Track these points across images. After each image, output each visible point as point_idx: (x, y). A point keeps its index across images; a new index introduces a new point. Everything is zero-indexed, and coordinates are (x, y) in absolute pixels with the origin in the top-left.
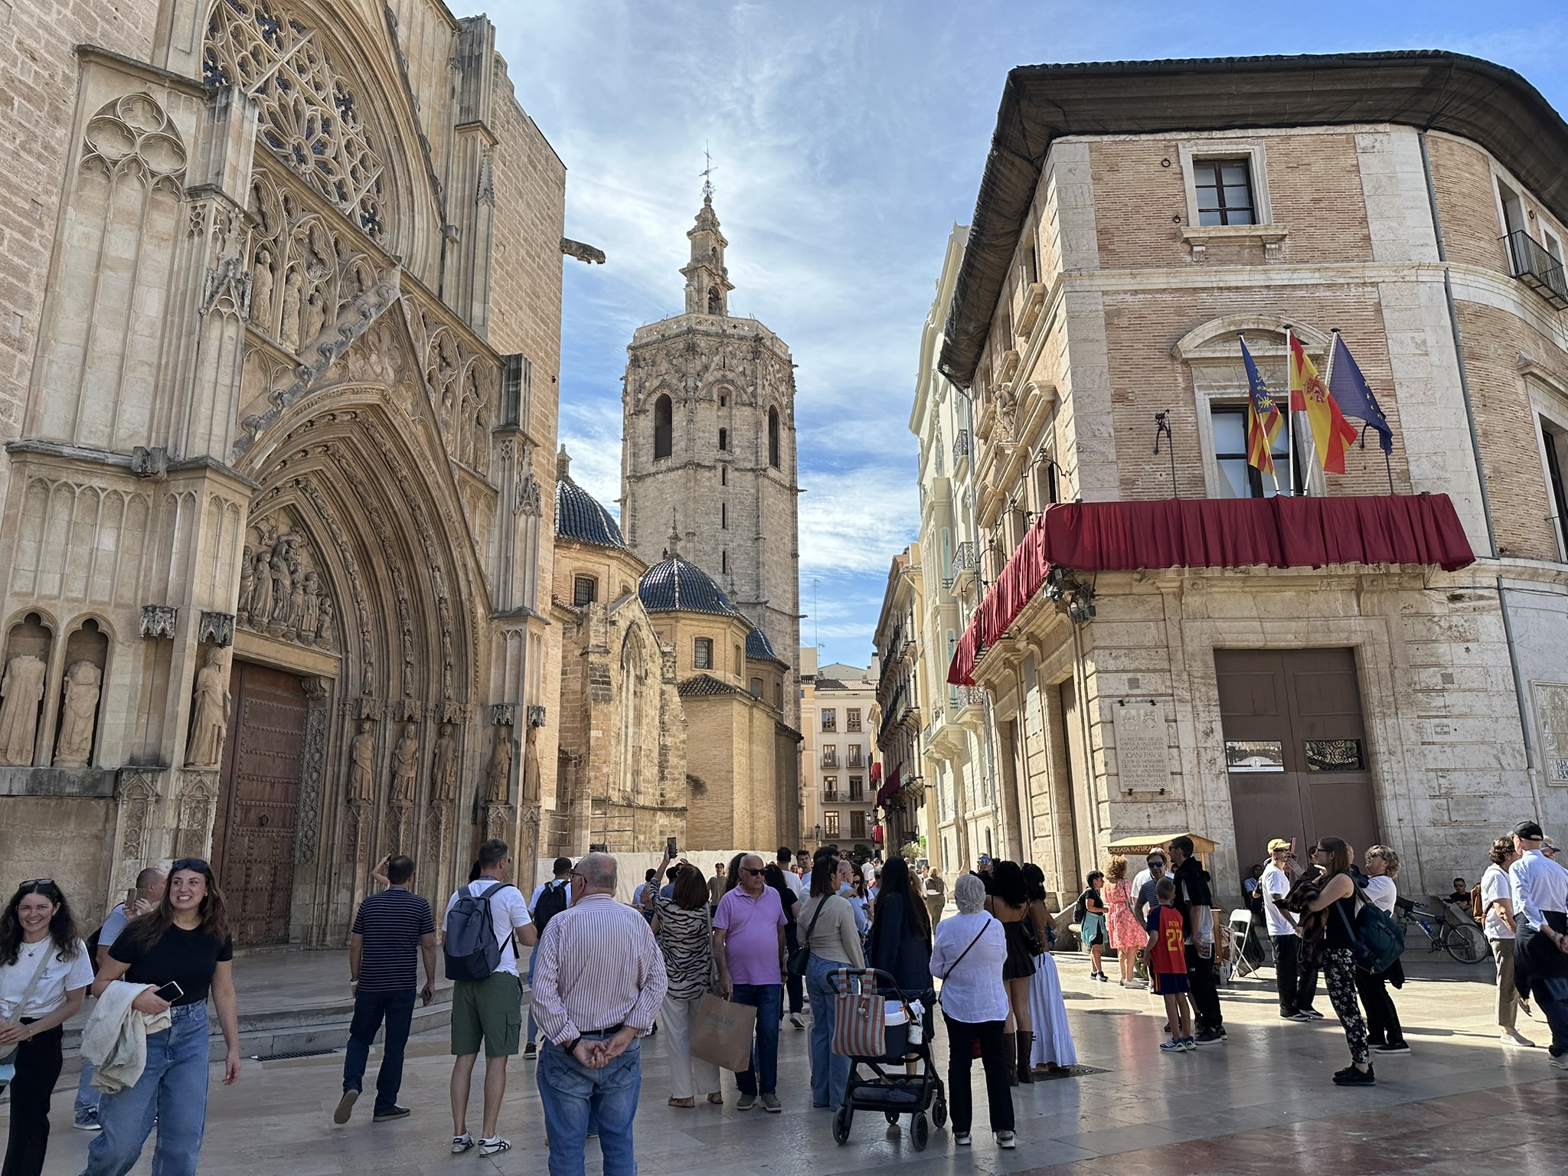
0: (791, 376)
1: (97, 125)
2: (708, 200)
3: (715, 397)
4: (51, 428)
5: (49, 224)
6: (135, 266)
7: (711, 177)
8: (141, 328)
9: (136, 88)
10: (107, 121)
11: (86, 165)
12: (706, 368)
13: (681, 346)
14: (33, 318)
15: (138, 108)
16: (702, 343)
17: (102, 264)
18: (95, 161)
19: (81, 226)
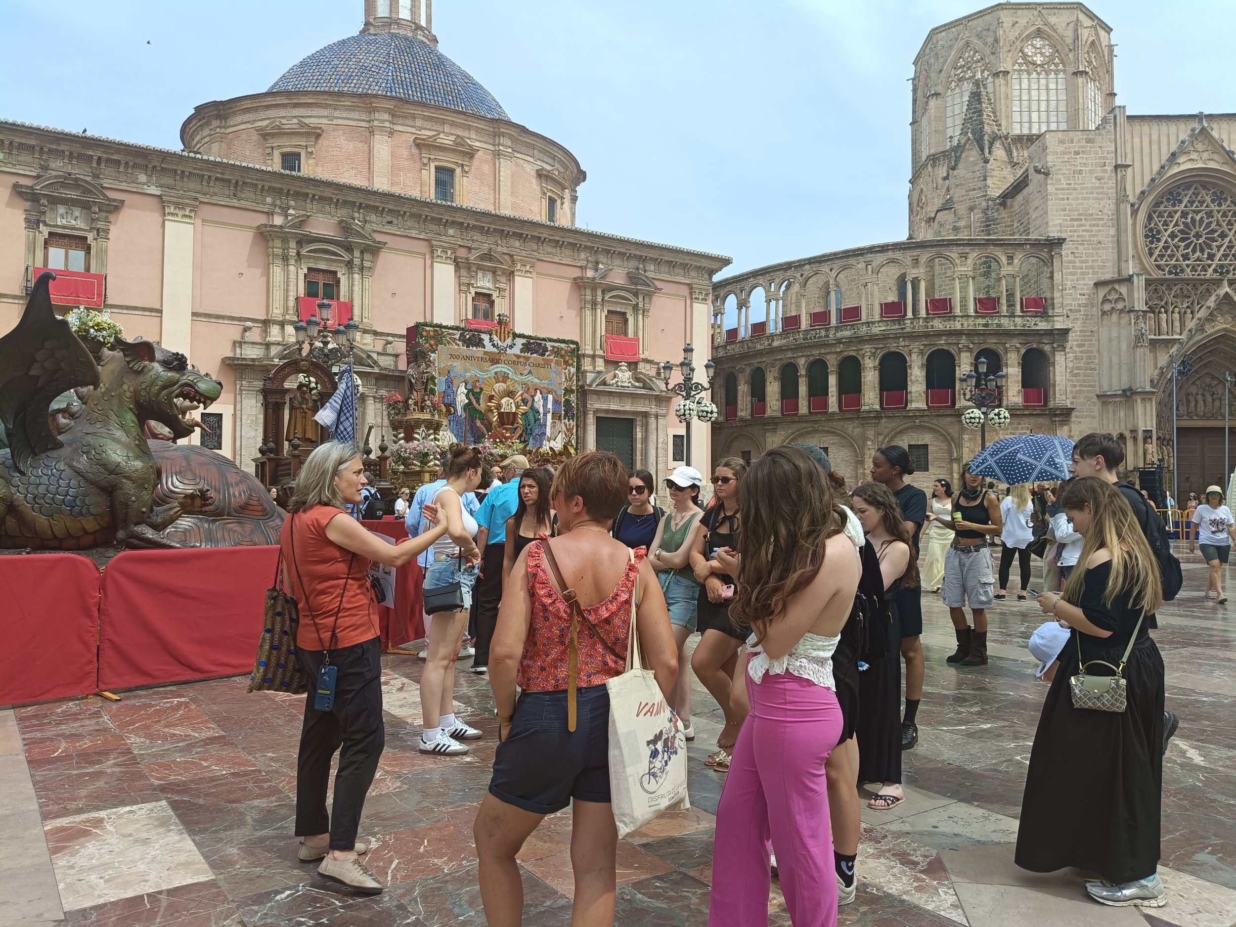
1: (1103, 303)
4: (1106, 388)
5: (1096, 335)
6: (1119, 338)
8: (1122, 354)
9: (1110, 287)
10: (1105, 300)
11: (1102, 315)
14: (1096, 361)
15: (1113, 293)
17: (1110, 340)
18: (1104, 313)
19: (1104, 332)
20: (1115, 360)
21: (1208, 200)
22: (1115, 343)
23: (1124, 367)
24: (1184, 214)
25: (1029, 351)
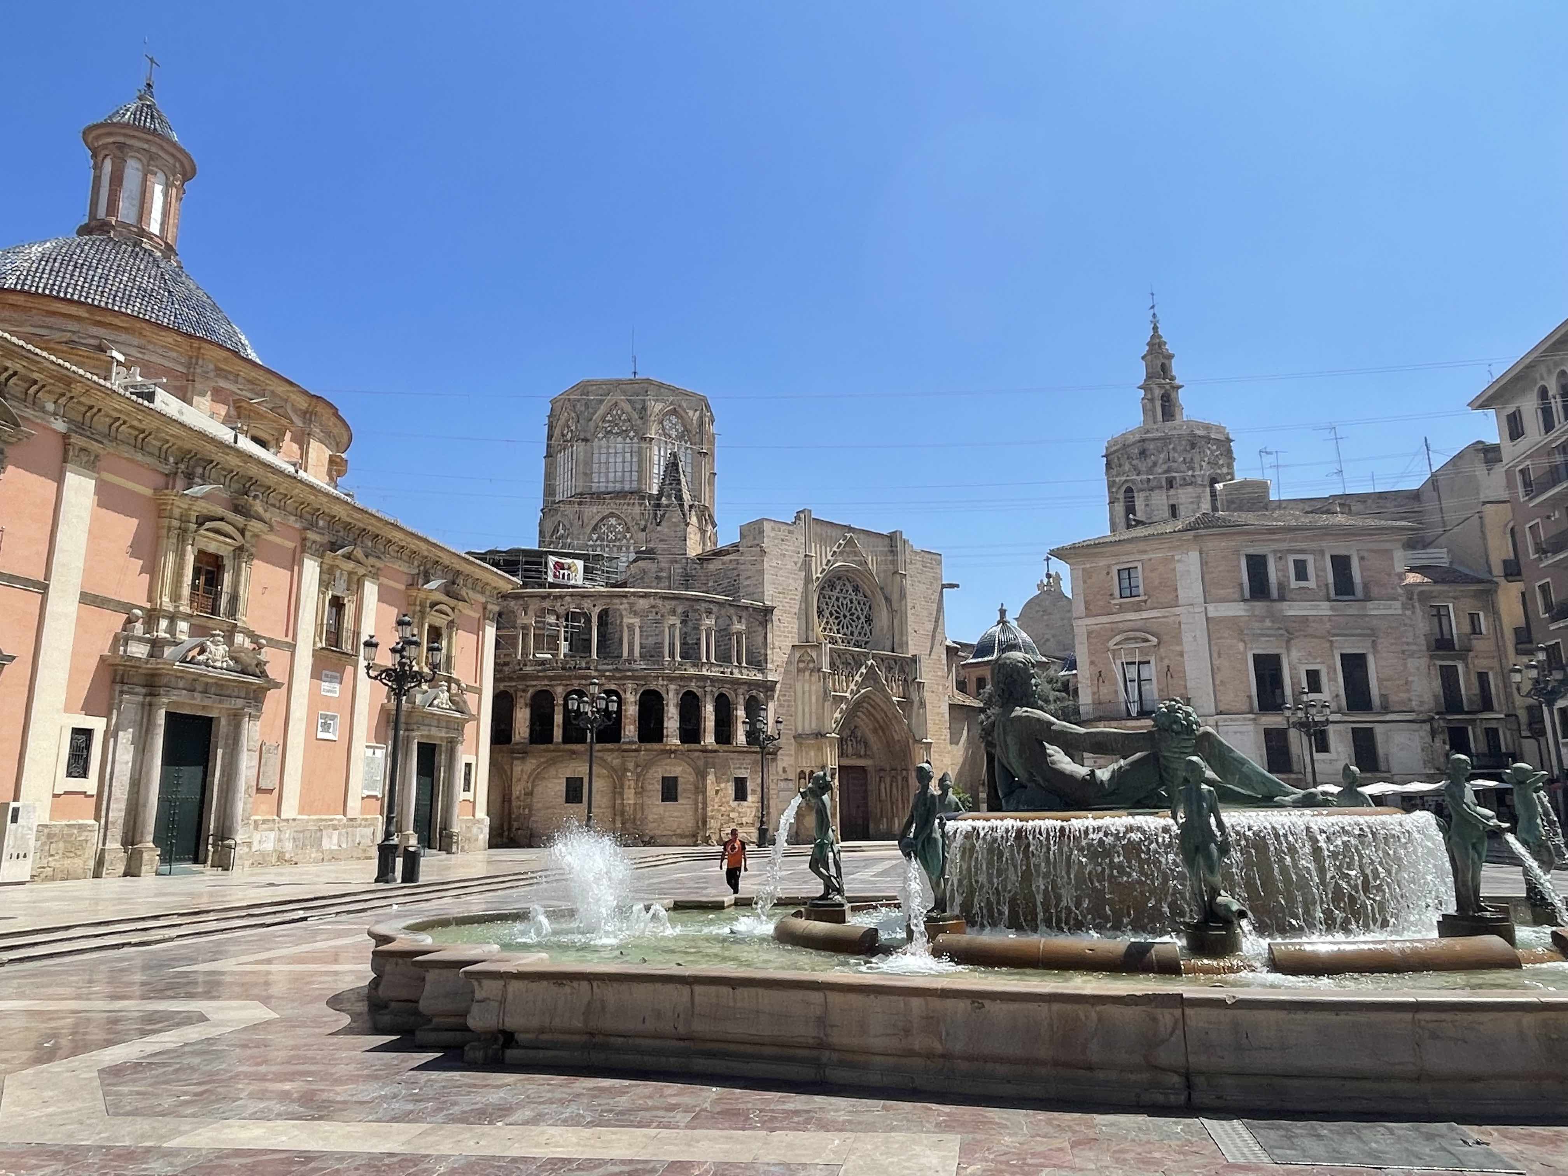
0: (1229, 451)
1: (798, 662)
2: (1155, 328)
3: (1164, 483)
4: (800, 731)
5: (794, 687)
7: (1156, 310)
8: (813, 706)
9: (803, 650)
11: (798, 672)
12: (1155, 464)
13: (1136, 451)
14: (793, 709)
15: (805, 655)
16: (1151, 446)
17: (804, 693)
18: (799, 670)
19: (799, 686)
20: (807, 710)
21: (851, 591)
22: (807, 695)
23: (814, 715)
24: (837, 599)
25: (751, 697)
